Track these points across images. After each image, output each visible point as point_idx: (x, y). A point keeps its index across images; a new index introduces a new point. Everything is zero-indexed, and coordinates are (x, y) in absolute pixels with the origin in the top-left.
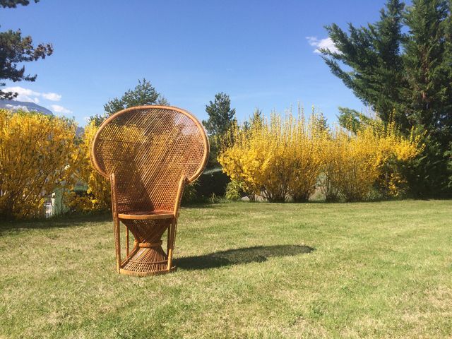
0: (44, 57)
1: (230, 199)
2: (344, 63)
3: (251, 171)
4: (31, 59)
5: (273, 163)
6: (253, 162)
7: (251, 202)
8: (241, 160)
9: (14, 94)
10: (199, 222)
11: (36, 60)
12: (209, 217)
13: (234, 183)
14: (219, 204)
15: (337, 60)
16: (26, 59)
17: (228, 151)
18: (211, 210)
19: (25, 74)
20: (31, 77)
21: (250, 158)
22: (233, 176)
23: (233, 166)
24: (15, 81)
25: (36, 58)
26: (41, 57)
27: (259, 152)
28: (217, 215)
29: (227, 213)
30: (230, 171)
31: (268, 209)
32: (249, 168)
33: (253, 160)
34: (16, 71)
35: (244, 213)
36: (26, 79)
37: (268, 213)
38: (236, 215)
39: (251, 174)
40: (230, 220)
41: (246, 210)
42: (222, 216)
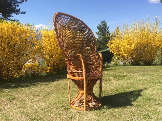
0: (26, 1)
1: (114, 64)
3: (125, 51)
4: (21, 3)
5: (136, 46)
6: (126, 46)
7: (124, 65)
9: (17, 20)
11: (23, 2)
12: (110, 78)
13: (116, 56)
14: (111, 68)
17: (112, 41)
18: (109, 72)
19: (21, 11)
20: (23, 12)
22: (115, 53)
23: (115, 48)
24: (17, 14)
25: (23, 1)
27: (128, 41)
28: (114, 76)
29: (119, 75)
30: (114, 51)
31: (139, 71)
32: (124, 49)
33: (126, 45)
34: (17, 10)
35: (128, 74)
36: (21, 13)
37: (142, 74)
38: (125, 76)
39: (125, 52)
40: (124, 81)
41: (128, 72)
42: (117, 78)
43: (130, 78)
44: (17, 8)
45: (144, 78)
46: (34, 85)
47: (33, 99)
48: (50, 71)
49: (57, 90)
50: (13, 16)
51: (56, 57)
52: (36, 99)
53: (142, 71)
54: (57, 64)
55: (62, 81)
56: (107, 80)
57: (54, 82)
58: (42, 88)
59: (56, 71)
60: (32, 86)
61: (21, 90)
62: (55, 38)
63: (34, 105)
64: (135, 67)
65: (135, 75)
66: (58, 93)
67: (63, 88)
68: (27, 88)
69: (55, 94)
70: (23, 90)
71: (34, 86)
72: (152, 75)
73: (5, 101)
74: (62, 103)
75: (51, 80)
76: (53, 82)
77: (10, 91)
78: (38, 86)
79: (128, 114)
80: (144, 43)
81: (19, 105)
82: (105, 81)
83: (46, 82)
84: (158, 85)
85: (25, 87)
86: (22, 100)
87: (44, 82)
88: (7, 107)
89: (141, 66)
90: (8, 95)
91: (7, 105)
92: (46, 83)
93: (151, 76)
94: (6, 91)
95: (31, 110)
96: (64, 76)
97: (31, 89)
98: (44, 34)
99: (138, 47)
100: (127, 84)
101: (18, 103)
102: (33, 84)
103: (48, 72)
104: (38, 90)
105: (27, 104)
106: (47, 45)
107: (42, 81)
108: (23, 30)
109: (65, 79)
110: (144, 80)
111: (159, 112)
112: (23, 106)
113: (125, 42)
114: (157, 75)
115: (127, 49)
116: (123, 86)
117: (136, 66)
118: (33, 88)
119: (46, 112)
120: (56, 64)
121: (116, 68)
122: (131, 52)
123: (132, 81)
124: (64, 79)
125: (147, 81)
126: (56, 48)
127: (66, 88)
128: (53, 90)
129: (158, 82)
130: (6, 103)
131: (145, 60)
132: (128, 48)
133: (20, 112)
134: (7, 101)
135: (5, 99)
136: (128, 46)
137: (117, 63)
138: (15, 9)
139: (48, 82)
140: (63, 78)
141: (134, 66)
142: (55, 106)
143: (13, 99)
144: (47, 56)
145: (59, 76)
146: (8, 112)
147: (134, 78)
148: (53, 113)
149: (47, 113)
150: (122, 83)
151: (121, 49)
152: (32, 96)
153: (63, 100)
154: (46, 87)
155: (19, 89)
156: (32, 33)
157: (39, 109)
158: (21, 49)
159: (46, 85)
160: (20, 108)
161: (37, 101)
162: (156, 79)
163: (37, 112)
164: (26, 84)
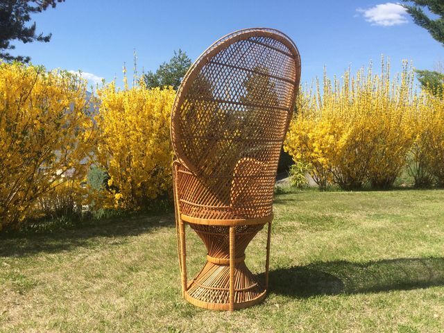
0: (54, 6)
1: (295, 186)
2: (430, 9)
3: (323, 150)
4: (39, 10)
5: (352, 138)
6: (327, 136)
8: (310, 135)
9: (25, 59)
10: (281, 237)
11: (45, 9)
12: (289, 224)
13: (299, 165)
14: (288, 196)
15: (421, 7)
16: (32, 10)
18: (284, 207)
19: (37, 33)
20: (44, 36)
21: (322, 133)
22: (297, 156)
23: (298, 142)
24: (25, 42)
25: (45, 7)
26: (50, 6)
27: (332, 123)
28: (300, 219)
29: (312, 215)
30: (293, 150)
31: (363, 204)
32: (321, 145)
33: (326, 134)
34: (26, 29)
35: (337, 215)
36: (38, 39)
37: (373, 213)
38: (330, 219)
39: (323, 152)
40: (330, 233)
41: (336, 207)
42: (310, 223)
43: (342, 224)
44: (27, 25)
45: (379, 224)
46: (84, 244)
47: (86, 287)
48: (121, 205)
49: (152, 259)
50: (13, 47)
51: (141, 166)
52: (96, 288)
53: (372, 207)
54: (143, 184)
55: (160, 234)
56: (283, 230)
57: (139, 237)
58: (106, 253)
59: (138, 204)
60: (78, 248)
61: (48, 259)
62: (138, 113)
63: (93, 303)
64: (351, 195)
65: (356, 216)
66: (155, 268)
67: (166, 255)
68: (64, 255)
69: (148, 272)
70: (52, 260)
71: (81, 249)
72: (397, 216)
73: (6, 294)
74: (173, 297)
75: (129, 229)
76: (137, 235)
77: (16, 262)
78: (94, 248)
79: (359, 326)
80: (371, 130)
81: (49, 304)
82: (279, 232)
83: (115, 236)
84: (421, 245)
85: (59, 252)
86: (55, 289)
87: (109, 235)
88: (15, 310)
89: (367, 193)
90: (11, 274)
91: (15, 303)
92: (117, 240)
93: (397, 218)
94: (6, 264)
95: (88, 319)
96: (165, 220)
97: (77, 258)
98: (110, 100)
99: (357, 139)
100: (339, 242)
101: (45, 299)
102: (80, 241)
103: (116, 206)
104: (97, 259)
105: (72, 299)
106: (115, 130)
107: (105, 232)
108: (51, 89)
109: (167, 226)
110: (381, 229)
111: (439, 318)
112: (63, 306)
113: (323, 127)
114: (411, 215)
115: (329, 146)
116: (330, 247)
117: (351, 192)
118: (81, 255)
119: (132, 324)
120: (139, 185)
121: (301, 196)
122: (338, 153)
123: (350, 232)
124: (165, 229)
125: (389, 233)
126: (142, 139)
127: (174, 253)
128: (140, 258)
129: (418, 237)
130: (9, 299)
131: (375, 174)
132: (330, 142)
133: (56, 325)
134: (13, 292)
135: (4, 286)
136: (332, 137)
137: (302, 182)
138: (21, 26)
139: (123, 236)
140: (163, 225)
141: (347, 192)
142: (152, 305)
143: (30, 287)
144: (113, 162)
145: (149, 219)
146: (20, 325)
147: (355, 225)
148: (151, 326)
149: (135, 326)
150: (325, 239)
151: (314, 145)
152: (81, 278)
153: (173, 289)
154: (119, 250)
155: (43, 257)
156: (75, 96)
157: (109, 317)
158: (46, 143)
159: (116, 244)
160: (54, 315)
161: (98, 293)
162: (412, 228)
163: (104, 325)
164: (59, 243)
